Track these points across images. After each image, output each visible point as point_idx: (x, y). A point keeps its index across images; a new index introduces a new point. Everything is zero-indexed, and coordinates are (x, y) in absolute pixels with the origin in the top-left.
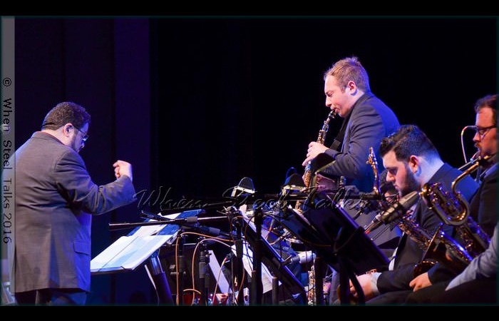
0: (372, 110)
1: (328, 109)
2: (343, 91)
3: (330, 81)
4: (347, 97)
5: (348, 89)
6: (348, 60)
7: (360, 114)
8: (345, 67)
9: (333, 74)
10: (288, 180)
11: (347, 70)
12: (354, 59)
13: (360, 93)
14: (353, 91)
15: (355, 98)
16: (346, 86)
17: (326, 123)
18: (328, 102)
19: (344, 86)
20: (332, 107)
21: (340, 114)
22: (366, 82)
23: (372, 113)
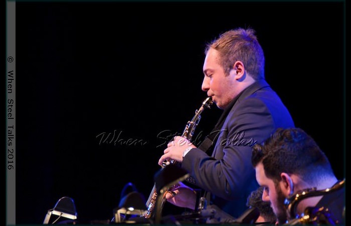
0: (262, 106)
1: (204, 94)
2: (227, 73)
3: (212, 57)
4: (230, 82)
5: (233, 72)
6: (240, 32)
7: (246, 110)
8: (234, 40)
9: (217, 48)
10: (123, 200)
11: (236, 47)
12: (249, 32)
13: (249, 81)
14: (240, 75)
15: (242, 86)
16: (231, 67)
17: (198, 112)
18: (204, 85)
19: (229, 67)
20: (209, 93)
21: (218, 104)
22: (260, 66)
23: (262, 110)
